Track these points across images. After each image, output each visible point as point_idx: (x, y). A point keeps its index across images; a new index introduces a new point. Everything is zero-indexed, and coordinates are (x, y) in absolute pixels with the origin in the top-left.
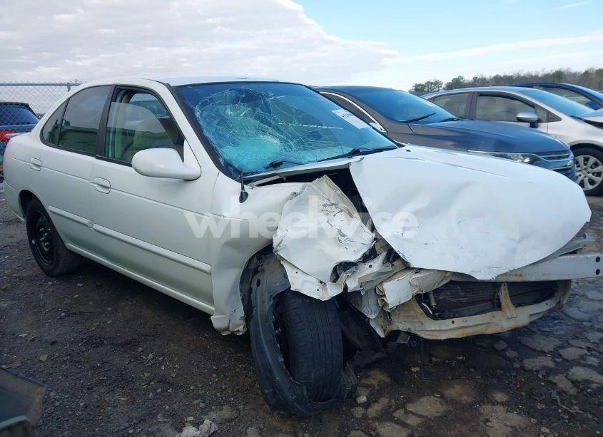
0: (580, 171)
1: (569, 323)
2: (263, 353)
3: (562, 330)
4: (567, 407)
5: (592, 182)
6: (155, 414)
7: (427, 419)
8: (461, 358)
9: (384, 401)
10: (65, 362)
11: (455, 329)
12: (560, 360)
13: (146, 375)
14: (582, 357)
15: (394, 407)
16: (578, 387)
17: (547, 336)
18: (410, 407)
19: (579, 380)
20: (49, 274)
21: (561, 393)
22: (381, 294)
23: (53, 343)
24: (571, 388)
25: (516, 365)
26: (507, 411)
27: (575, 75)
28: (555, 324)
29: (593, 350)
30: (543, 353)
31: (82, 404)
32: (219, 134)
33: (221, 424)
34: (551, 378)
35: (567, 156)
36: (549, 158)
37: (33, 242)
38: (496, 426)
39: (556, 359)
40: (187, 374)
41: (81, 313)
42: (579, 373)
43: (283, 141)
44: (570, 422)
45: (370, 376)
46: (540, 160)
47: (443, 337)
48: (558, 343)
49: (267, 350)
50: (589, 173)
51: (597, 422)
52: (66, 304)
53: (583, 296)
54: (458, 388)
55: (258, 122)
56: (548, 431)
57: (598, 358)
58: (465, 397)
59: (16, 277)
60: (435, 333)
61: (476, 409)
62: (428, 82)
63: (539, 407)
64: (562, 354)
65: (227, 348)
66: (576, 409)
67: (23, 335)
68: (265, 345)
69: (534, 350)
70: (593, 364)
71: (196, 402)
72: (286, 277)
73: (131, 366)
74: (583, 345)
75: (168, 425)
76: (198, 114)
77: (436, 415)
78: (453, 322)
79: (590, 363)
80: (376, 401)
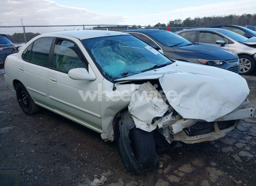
0: (241, 64)
1: (239, 133)
2: (125, 151)
3: (236, 135)
4: (239, 167)
5: (246, 69)
6: (82, 174)
7: (186, 174)
8: (197, 148)
9: (169, 167)
10: (42, 153)
11: (197, 140)
12: (235, 148)
13: (76, 158)
14: (244, 147)
15: (173, 169)
16: (243, 159)
17: (230, 138)
18: (180, 169)
19: (243, 156)
20: (27, 114)
21: (236, 162)
22: (171, 129)
23: (36, 145)
24: (240, 160)
25: (219, 151)
26: (217, 170)
27: (237, 17)
28: (233, 133)
29: (248, 144)
30: (229, 145)
31: (52, 170)
32: (102, 61)
33: (108, 177)
34: (232, 156)
35: (237, 61)
36: (230, 62)
37: (20, 100)
38: (213, 176)
39: (234, 148)
40: (91, 157)
41: (44, 131)
42: (243, 153)
43: (127, 62)
44: (240, 173)
45: (163, 156)
46: (227, 63)
47: (193, 143)
48: (235, 141)
49: (127, 150)
50: (245, 65)
51: (250, 173)
52: (37, 127)
53: (243, 120)
54: (197, 160)
55: (116, 54)
56: (232, 177)
57: (250, 147)
58: (200, 164)
59: (13, 115)
60: (190, 141)
61: (205, 169)
62: (176, 20)
63: (228, 168)
64: (236, 146)
65: (106, 146)
66: (242, 168)
67: (22, 141)
68: (126, 148)
69: (226, 144)
70: (248, 149)
71: (97, 169)
72: (133, 122)
73: (69, 154)
74: (244, 142)
75: (87, 178)
76: (93, 52)
77: (190, 172)
78: (197, 137)
79: (247, 149)
80: (166, 167)
